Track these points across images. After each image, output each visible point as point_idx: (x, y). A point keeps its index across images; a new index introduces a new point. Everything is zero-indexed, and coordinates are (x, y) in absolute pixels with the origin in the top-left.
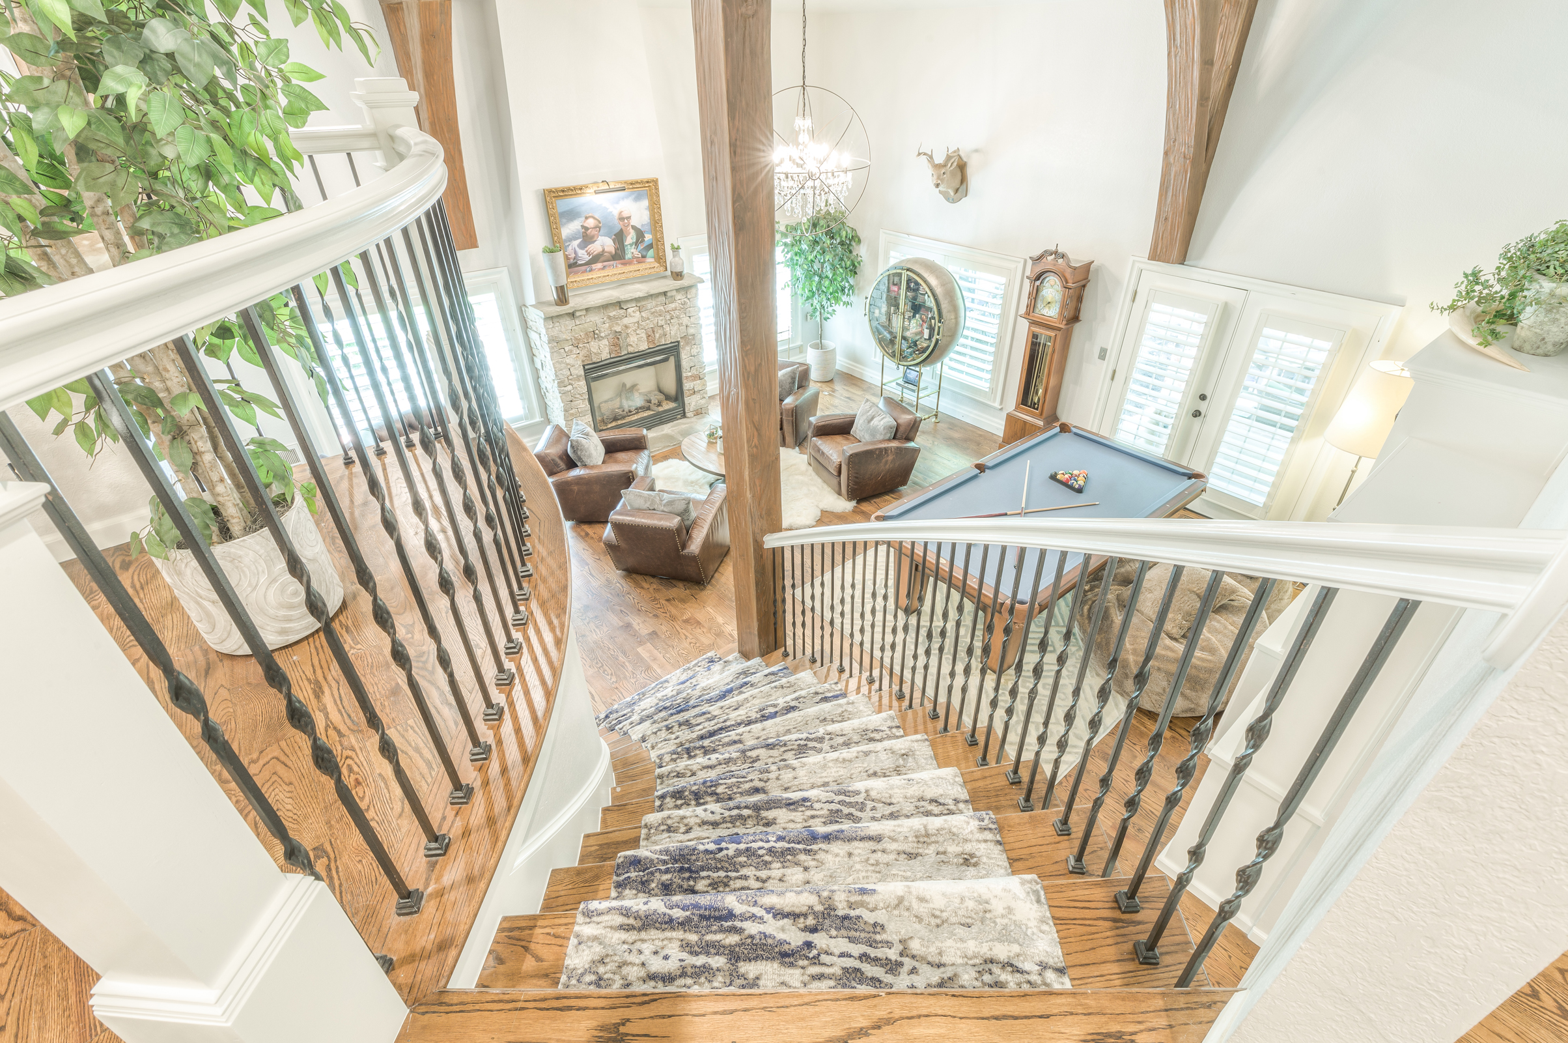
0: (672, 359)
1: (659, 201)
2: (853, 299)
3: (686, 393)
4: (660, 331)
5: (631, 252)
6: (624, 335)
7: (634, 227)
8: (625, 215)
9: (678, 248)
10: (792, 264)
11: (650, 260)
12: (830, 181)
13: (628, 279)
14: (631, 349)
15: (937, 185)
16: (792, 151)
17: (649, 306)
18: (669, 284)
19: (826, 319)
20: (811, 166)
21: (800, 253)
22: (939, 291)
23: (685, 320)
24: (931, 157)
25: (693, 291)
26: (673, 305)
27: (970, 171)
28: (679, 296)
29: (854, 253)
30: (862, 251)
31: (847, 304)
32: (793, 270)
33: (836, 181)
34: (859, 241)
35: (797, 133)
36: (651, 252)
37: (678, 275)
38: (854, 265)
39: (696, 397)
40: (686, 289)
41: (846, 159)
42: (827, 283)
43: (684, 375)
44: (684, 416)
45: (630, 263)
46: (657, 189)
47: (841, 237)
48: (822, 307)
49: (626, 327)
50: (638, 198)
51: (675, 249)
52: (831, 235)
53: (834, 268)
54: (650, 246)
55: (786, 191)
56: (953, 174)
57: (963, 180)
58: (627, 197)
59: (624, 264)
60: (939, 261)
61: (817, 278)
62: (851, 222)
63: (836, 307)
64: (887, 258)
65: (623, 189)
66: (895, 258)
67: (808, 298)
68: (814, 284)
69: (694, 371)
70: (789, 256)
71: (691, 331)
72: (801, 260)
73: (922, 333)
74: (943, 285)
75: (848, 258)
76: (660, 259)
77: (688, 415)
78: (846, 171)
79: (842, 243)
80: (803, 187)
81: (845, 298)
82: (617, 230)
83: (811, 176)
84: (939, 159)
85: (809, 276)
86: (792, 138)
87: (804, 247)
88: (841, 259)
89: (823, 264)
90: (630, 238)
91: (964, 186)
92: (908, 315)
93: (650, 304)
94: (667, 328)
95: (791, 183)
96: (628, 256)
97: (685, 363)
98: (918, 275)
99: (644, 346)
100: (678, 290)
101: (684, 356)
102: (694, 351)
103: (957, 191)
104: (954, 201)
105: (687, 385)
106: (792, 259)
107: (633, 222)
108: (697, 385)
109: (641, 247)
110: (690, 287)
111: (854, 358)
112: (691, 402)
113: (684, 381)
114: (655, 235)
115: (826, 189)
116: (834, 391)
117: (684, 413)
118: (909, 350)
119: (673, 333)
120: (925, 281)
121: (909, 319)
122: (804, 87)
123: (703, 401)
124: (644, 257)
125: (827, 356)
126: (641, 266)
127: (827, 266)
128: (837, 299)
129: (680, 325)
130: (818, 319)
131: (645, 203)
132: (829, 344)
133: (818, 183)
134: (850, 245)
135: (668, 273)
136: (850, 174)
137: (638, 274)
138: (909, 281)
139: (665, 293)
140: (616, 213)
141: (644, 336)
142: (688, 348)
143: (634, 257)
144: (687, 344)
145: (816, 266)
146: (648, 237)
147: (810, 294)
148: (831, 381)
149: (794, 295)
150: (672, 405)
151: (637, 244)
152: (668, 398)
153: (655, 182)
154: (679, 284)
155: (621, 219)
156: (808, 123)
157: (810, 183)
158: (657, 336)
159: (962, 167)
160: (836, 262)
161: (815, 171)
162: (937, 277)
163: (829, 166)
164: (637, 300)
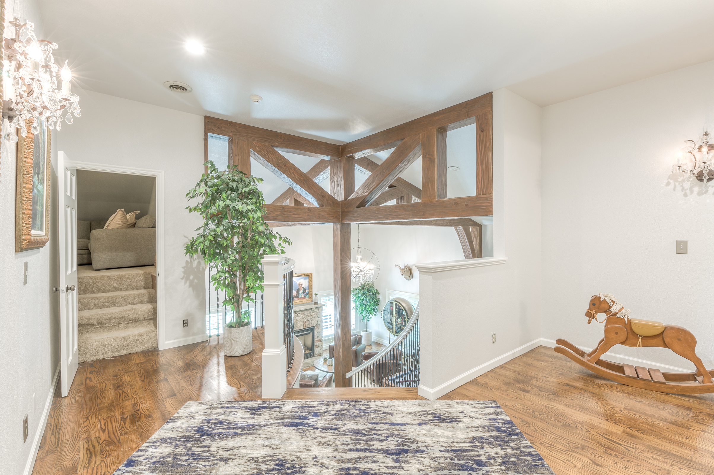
0: (311, 333)
1: (312, 280)
2: (377, 313)
3: (315, 347)
4: (308, 322)
5: (301, 295)
6: (295, 323)
7: (303, 288)
8: (301, 284)
9: (317, 294)
10: (356, 301)
11: (307, 298)
12: (367, 272)
13: (299, 304)
14: (297, 328)
15: (402, 275)
16: (356, 264)
17: (305, 313)
18: (313, 306)
19: (368, 321)
20: (361, 268)
21: (359, 297)
22: (406, 308)
23: (317, 319)
24: (400, 267)
25: (321, 308)
26: (313, 313)
27: (413, 271)
28: (316, 310)
29: (378, 298)
30: (380, 297)
31: (375, 315)
32: (356, 303)
33: (369, 272)
34: (379, 293)
35: (357, 260)
36: (308, 296)
37: (316, 303)
38: (378, 302)
39: (319, 348)
40: (318, 308)
41: (372, 266)
42: (368, 307)
43: (315, 339)
44: (314, 356)
45: (300, 299)
46: (312, 276)
47: (372, 292)
48: (366, 316)
49: (297, 320)
50: (305, 279)
51: (316, 295)
52: (368, 290)
53: (370, 302)
54: (308, 294)
55: (354, 275)
56: (407, 271)
57: (411, 273)
58: (302, 278)
59: (299, 299)
60: (406, 298)
61: (364, 306)
62: (376, 287)
63: (371, 316)
64: (389, 298)
65: (301, 276)
66: (391, 298)
67: (361, 313)
68: (363, 307)
69: (319, 338)
70: (354, 298)
71: (319, 323)
72: (359, 300)
73: (402, 323)
74: (408, 306)
75: (375, 299)
76: (311, 298)
77: (315, 356)
78: (372, 270)
79: (373, 294)
80: (359, 274)
81: (374, 313)
82: (297, 288)
83: (361, 271)
84: (402, 267)
85: (361, 305)
86: (356, 261)
87: (360, 295)
88: (373, 299)
89: (366, 301)
90: (302, 291)
91: (412, 275)
92: (397, 317)
93: (306, 313)
94: (311, 321)
95: (355, 273)
96: (300, 297)
97: (316, 335)
98: (399, 303)
99: (302, 328)
100: (316, 308)
101: (316, 332)
102: (319, 330)
103: (409, 277)
104: (409, 280)
105: (316, 343)
106: (355, 299)
107: (303, 286)
108: (319, 343)
109: (304, 294)
110: (320, 307)
111: (379, 335)
112: (317, 350)
113: (315, 342)
114: (310, 290)
115: (366, 275)
116: (372, 348)
117: (314, 355)
118: (398, 330)
119: (312, 323)
120: (401, 305)
121: (398, 319)
122: (359, 248)
123: (321, 350)
124: (305, 297)
125: (369, 335)
126: (304, 300)
127: (368, 301)
128: (371, 313)
129: (315, 320)
130: (365, 321)
131: (308, 280)
132: (370, 330)
133: (363, 273)
134: (376, 295)
135: (313, 302)
136: (373, 271)
137: (303, 303)
138: (396, 304)
139: (311, 309)
140: (298, 283)
141: (302, 324)
142: (317, 329)
143: (302, 297)
144: (317, 327)
145: (364, 302)
146: (307, 291)
147: (362, 311)
148: (371, 345)
149: (356, 312)
150: (309, 352)
151: (303, 293)
152: (308, 349)
153: (311, 274)
154: (316, 306)
155: (299, 285)
156: (360, 257)
157: (361, 273)
158: (307, 324)
159: (410, 270)
160: (371, 300)
161: (363, 270)
162: (405, 303)
163: (367, 268)
164: (302, 311)
